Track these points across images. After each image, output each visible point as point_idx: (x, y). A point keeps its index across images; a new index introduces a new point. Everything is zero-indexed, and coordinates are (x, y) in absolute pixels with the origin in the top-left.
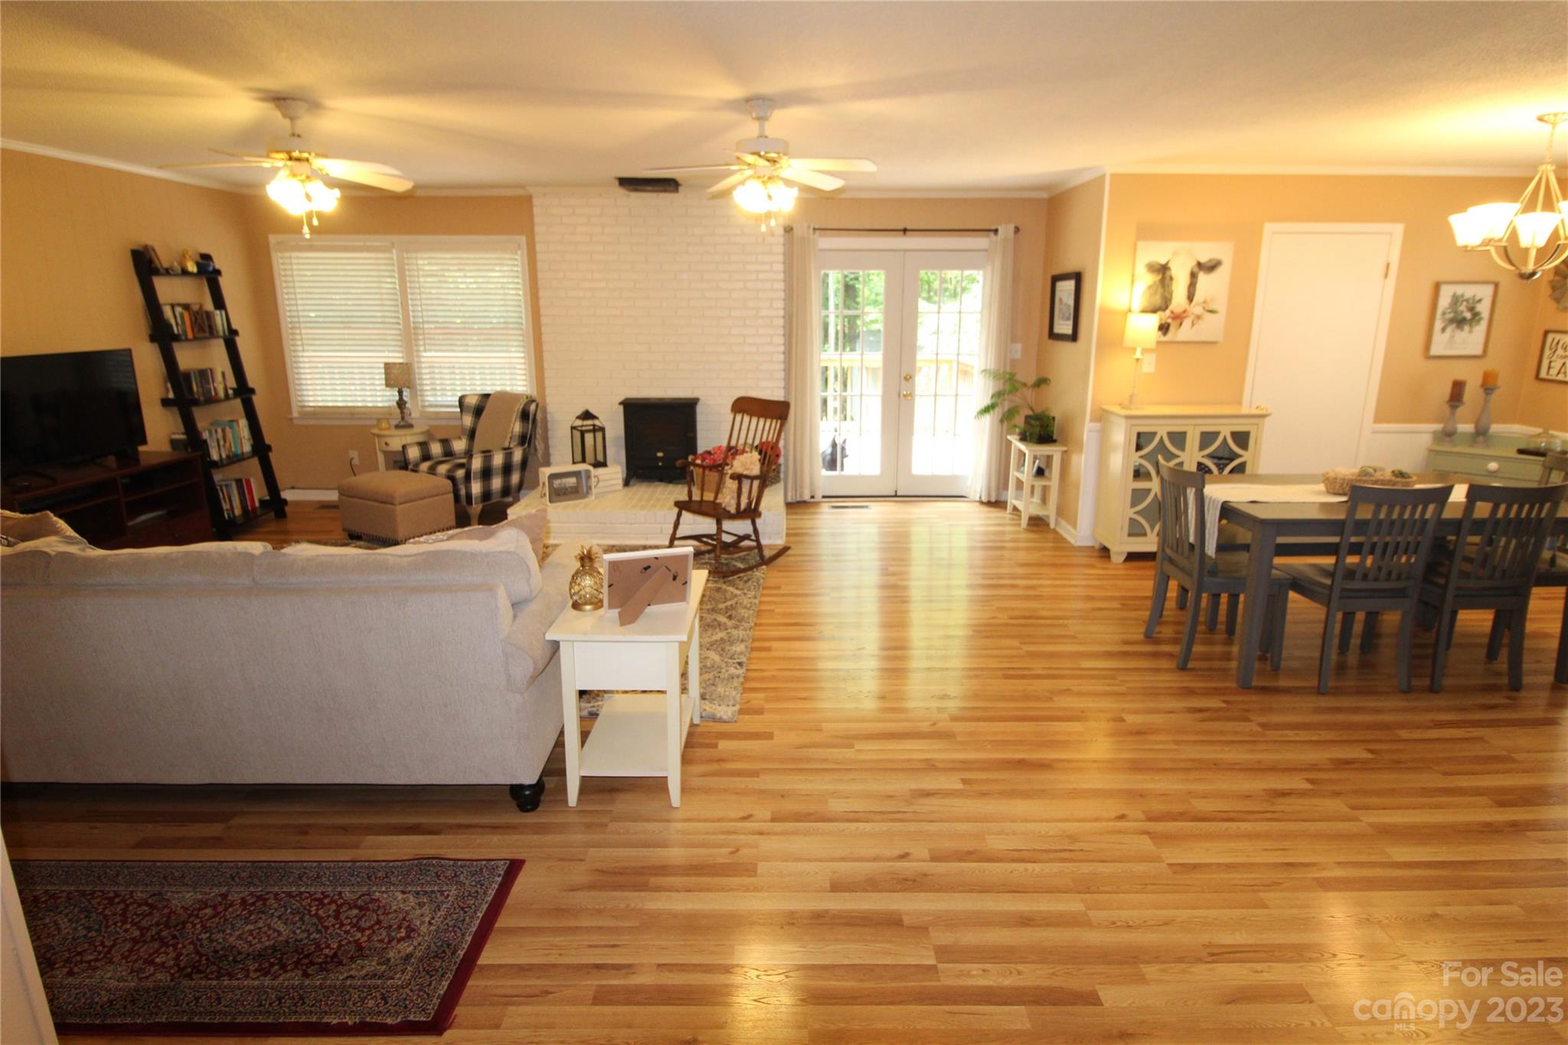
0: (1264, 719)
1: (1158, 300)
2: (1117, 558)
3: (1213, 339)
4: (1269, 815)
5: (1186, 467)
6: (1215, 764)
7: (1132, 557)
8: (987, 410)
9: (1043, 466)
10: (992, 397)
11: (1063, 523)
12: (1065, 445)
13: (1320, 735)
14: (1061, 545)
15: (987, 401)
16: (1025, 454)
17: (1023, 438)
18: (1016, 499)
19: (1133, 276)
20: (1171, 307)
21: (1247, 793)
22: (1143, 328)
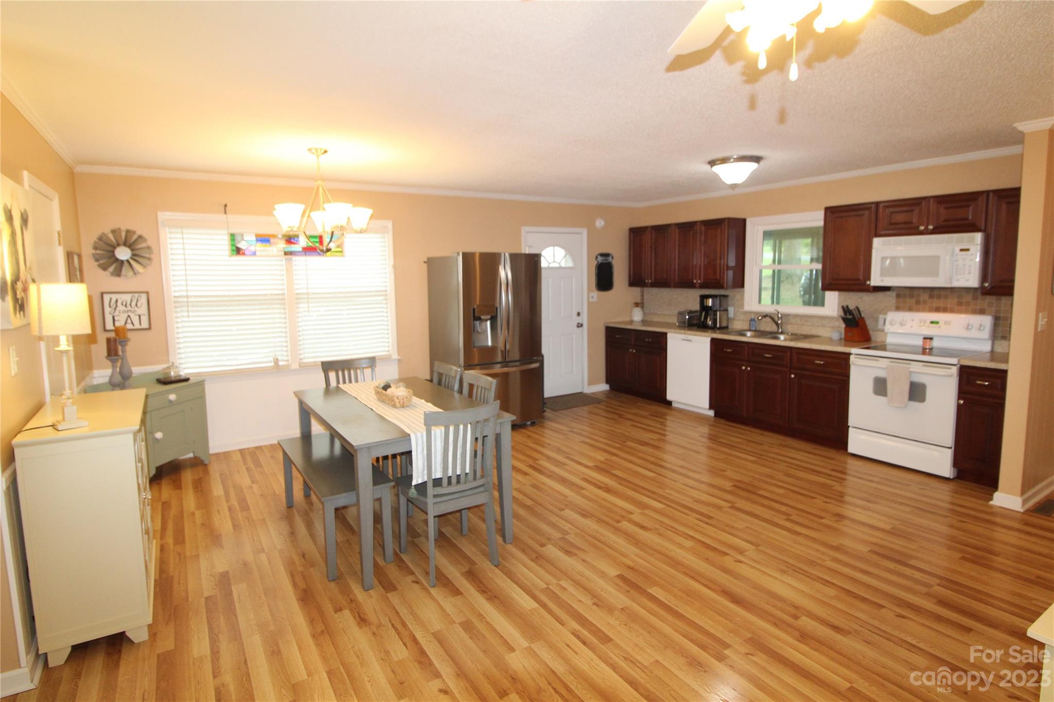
1: (15, 264)
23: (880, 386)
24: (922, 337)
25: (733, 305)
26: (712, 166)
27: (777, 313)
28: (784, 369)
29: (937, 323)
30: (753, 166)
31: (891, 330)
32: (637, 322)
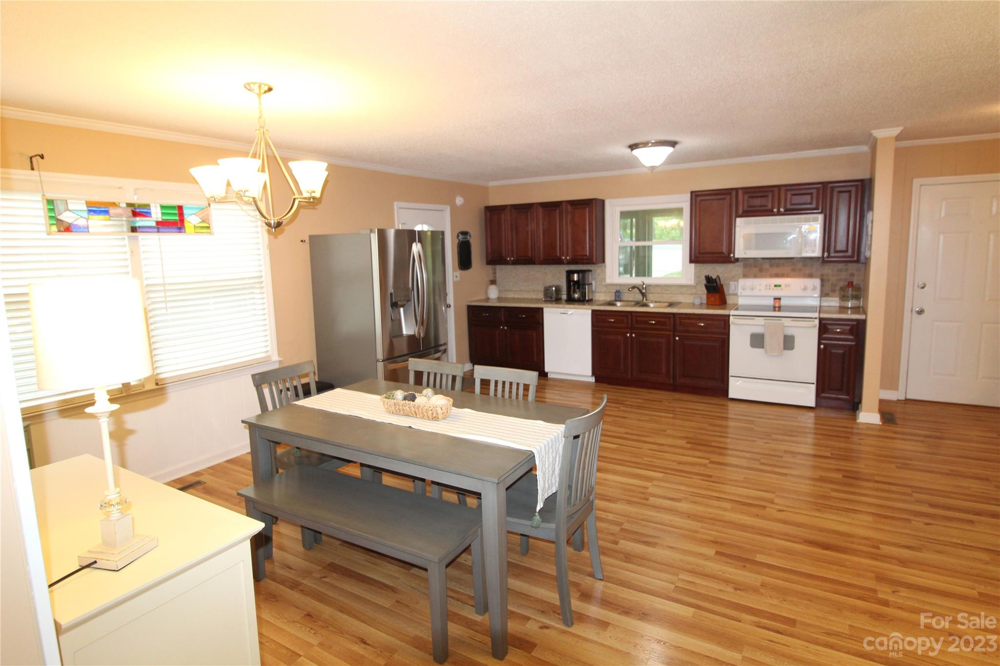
23: (757, 341)
24: (773, 298)
25: (595, 279)
26: (632, 150)
27: (642, 284)
28: (668, 333)
29: (780, 286)
30: (669, 150)
31: (743, 294)
32: (494, 299)
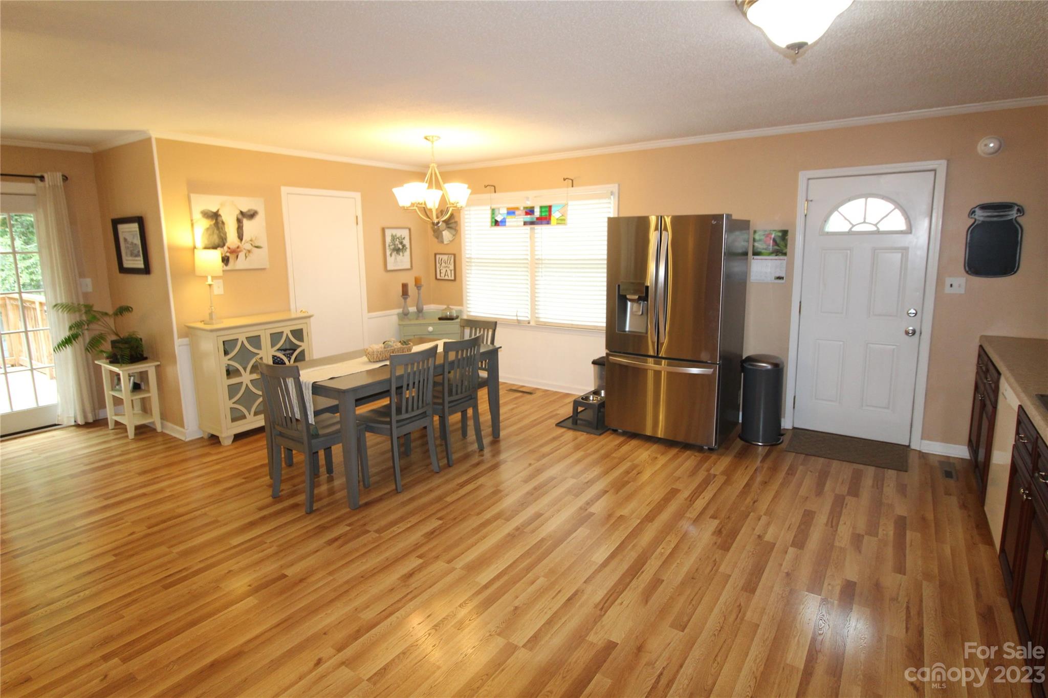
0: (376, 527)
1: (216, 239)
2: (227, 441)
3: (263, 267)
4: (409, 596)
5: (265, 361)
6: (362, 577)
7: (238, 437)
8: (67, 342)
9: (138, 381)
10: (70, 328)
11: (170, 425)
12: (158, 361)
13: (410, 521)
14: (173, 444)
15: (66, 333)
16: (118, 375)
17: (114, 360)
18: (116, 415)
19: (192, 220)
20: (227, 245)
21: (390, 588)
22: (209, 261)
